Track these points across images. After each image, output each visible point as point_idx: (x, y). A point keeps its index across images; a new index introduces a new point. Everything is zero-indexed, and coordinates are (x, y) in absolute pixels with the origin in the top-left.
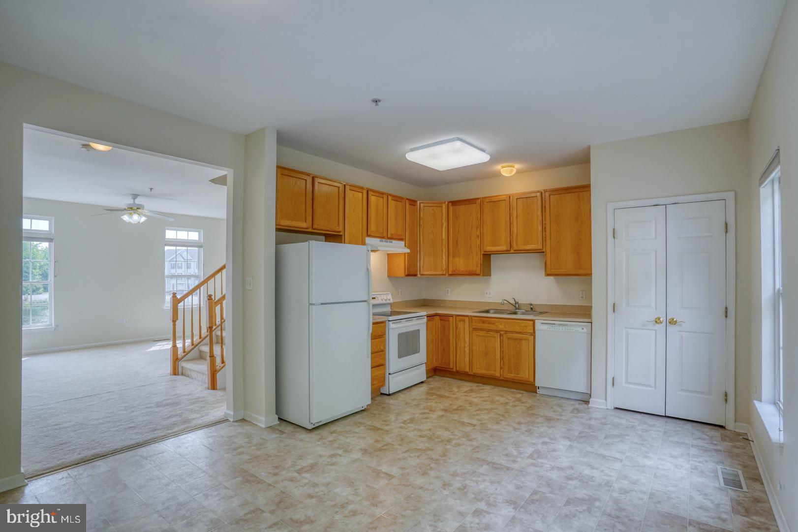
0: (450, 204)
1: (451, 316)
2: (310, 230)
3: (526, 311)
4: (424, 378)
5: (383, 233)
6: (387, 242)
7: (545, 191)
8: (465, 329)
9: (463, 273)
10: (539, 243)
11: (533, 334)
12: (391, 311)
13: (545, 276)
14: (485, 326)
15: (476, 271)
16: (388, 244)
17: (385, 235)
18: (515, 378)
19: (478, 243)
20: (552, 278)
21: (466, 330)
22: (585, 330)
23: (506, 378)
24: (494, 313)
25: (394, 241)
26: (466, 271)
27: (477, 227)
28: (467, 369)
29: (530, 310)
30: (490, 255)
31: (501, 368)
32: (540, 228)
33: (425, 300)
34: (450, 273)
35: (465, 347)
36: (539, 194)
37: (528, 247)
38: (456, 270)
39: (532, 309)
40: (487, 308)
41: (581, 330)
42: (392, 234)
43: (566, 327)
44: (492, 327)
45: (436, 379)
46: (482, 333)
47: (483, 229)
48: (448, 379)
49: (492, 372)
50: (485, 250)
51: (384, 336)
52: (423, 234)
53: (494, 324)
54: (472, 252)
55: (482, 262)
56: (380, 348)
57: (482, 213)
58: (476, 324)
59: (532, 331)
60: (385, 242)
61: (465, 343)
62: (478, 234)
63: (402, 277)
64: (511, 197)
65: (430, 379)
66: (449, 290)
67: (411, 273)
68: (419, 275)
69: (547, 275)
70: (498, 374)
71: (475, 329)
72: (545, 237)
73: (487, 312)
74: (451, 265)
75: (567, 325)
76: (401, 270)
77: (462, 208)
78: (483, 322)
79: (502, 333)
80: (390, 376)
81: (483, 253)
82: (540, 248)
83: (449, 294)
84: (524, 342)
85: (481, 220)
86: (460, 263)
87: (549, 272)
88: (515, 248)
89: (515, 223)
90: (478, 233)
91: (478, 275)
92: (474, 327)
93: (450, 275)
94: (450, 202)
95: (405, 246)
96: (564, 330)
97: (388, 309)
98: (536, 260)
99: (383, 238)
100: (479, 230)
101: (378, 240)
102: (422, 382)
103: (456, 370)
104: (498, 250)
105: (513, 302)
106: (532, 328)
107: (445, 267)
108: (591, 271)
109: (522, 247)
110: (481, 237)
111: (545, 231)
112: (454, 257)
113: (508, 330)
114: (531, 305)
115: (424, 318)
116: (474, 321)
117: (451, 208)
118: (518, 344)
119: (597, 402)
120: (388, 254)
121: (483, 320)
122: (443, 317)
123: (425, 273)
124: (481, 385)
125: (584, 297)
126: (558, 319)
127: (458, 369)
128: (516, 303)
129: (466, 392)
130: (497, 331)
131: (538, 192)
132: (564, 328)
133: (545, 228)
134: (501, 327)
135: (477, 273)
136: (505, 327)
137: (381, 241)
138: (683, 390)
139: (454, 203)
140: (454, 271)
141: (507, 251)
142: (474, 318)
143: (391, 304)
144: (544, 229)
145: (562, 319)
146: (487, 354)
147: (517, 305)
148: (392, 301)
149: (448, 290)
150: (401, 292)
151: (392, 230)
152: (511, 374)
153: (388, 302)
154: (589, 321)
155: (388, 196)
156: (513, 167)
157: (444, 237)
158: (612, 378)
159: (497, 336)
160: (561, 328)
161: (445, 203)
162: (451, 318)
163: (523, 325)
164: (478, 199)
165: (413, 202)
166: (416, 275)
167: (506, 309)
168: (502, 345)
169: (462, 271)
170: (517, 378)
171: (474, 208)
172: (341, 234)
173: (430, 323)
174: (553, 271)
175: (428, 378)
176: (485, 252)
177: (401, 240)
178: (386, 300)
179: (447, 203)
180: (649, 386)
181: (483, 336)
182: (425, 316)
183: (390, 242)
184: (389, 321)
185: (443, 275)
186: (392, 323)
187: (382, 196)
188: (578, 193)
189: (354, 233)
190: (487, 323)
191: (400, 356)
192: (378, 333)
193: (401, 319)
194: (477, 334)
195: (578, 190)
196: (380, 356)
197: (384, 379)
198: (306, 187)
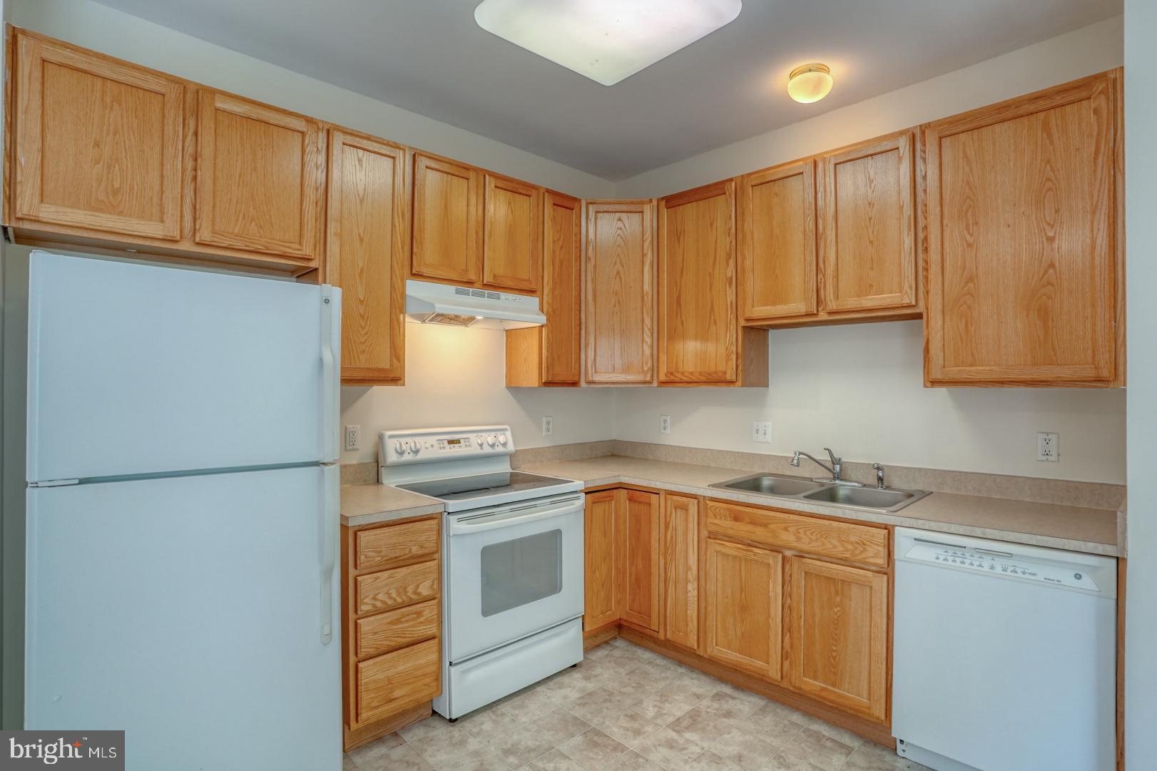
0: (663, 204)
1: (656, 492)
2: (184, 246)
3: (865, 486)
4: (578, 657)
5: (466, 271)
6: (484, 297)
7: (924, 128)
8: (687, 530)
9: (694, 378)
10: (906, 287)
11: (888, 570)
12: (512, 474)
13: (925, 386)
14: (741, 529)
15: (725, 373)
16: (486, 300)
17: (472, 276)
18: (824, 694)
19: (731, 297)
20: (942, 391)
21: (690, 535)
22: (1087, 582)
23: (800, 689)
24: (773, 491)
25: (503, 295)
26: (701, 374)
27: (729, 257)
28: (692, 642)
29: (875, 482)
30: (763, 330)
31: (785, 656)
32: (908, 242)
33: (615, 443)
34: (663, 378)
35: (687, 581)
36: (903, 143)
37: (872, 301)
38: (678, 372)
39: (880, 479)
40: (757, 470)
41: (1070, 581)
42: (495, 276)
43: (1009, 563)
44: (760, 534)
45: (617, 653)
46: (730, 549)
47: (744, 259)
48: (647, 655)
49: (759, 664)
50: (748, 315)
51: (436, 556)
52: (594, 280)
53: (766, 525)
54: (715, 323)
55: (740, 350)
57: (740, 215)
58: (716, 521)
59: (881, 561)
60: (474, 294)
61: (688, 569)
62: (729, 274)
63: (531, 389)
64: (820, 164)
65: (601, 653)
66: (669, 419)
67: (557, 379)
68: (583, 384)
69: (935, 383)
70: (774, 672)
71: (713, 536)
72: (926, 269)
73: (753, 485)
74: (663, 358)
75: (1008, 555)
76: (531, 372)
77: (690, 212)
78: (736, 519)
79: (788, 553)
80: (455, 669)
81: (743, 323)
82: (909, 299)
83: (668, 431)
84: (855, 590)
85: (740, 237)
86: (691, 353)
87: (937, 374)
88: (832, 305)
89: (831, 235)
90: (730, 271)
91: (731, 382)
92: (713, 528)
93: (662, 383)
94: (663, 198)
95: (542, 310)
96: (998, 570)
97: (504, 468)
98: (893, 338)
99: (470, 283)
100: (732, 262)
101: (451, 289)
102: (574, 666)
103: (665, 635)
104: (783, 313)
105: (825, 457)
106: (883, 552)
107: (650, 364)
109: (852, 303)
110: (737, 282)
111: (926, 250)
112: (672, 337)
113: (806, 547)
114: (878, 469)
115: (578, 498)
116: (710, 513)
117: (664, 212)
118: (837, 593)
120: (507, 331)
121: (737, 512)
122: (634, 492)
123: (597, 378)
124: (727, 689)
125: (1054, 452)
126: (977, 531)
127: (669, 636)
128: (835, 461)
130: (776, 550)
131: (902, 133)
132: (999, 564)
133: (926, 239)
134: (787, 538)
135: (728, 377)
136: (799, 539)
137: (458, 292)
139: (672, 201)
140: (672, 374)
141: (807, 315)
142: (710, 503)
143: (512, 457)
144: (920, 245)
145: (990, 532)
146: (744, 608)
147: (838, 467)
148: (511, 448)
149: (665, 421)
150: (548, 423)
151: (495, 264)
152: (815, 678)
153: (500, 449)
154: (1108, 550)
155: (485, 176)
156: (827, 70)
157: (647, 287)
159: (775, 561)
160: (987, 561)
161: (651, 201)
162: (654, 498)
163: (853, 539)
164: (731, 180)
165: (566, 203)
166: (575, 384)
167: (807, 475)
168: (787, 588)
169: (692, 373)
170: (832, 697)
171: (722, 207)
173: (599, 510)
174: (954, 372)
175: (587, 650)
176: (748, 320)
177: (531, 292)
178: (493, 446)
179: (655, 203)
181: (735, 557)
182: (581, 491)
183: (490, 296)
184: (452, 513)
185: (645, 383)
186: (459, 520)
187: (464, 173)
188: (1041, 116)
189: (361, 265)
190: (748, 520)
191: (487, 611)
192: (407, 551)
193: (494, 506)
194: (718, 548)
195: (1041, 104)
196: (415, 616)
197: (438, 677)
198: (163, 116)
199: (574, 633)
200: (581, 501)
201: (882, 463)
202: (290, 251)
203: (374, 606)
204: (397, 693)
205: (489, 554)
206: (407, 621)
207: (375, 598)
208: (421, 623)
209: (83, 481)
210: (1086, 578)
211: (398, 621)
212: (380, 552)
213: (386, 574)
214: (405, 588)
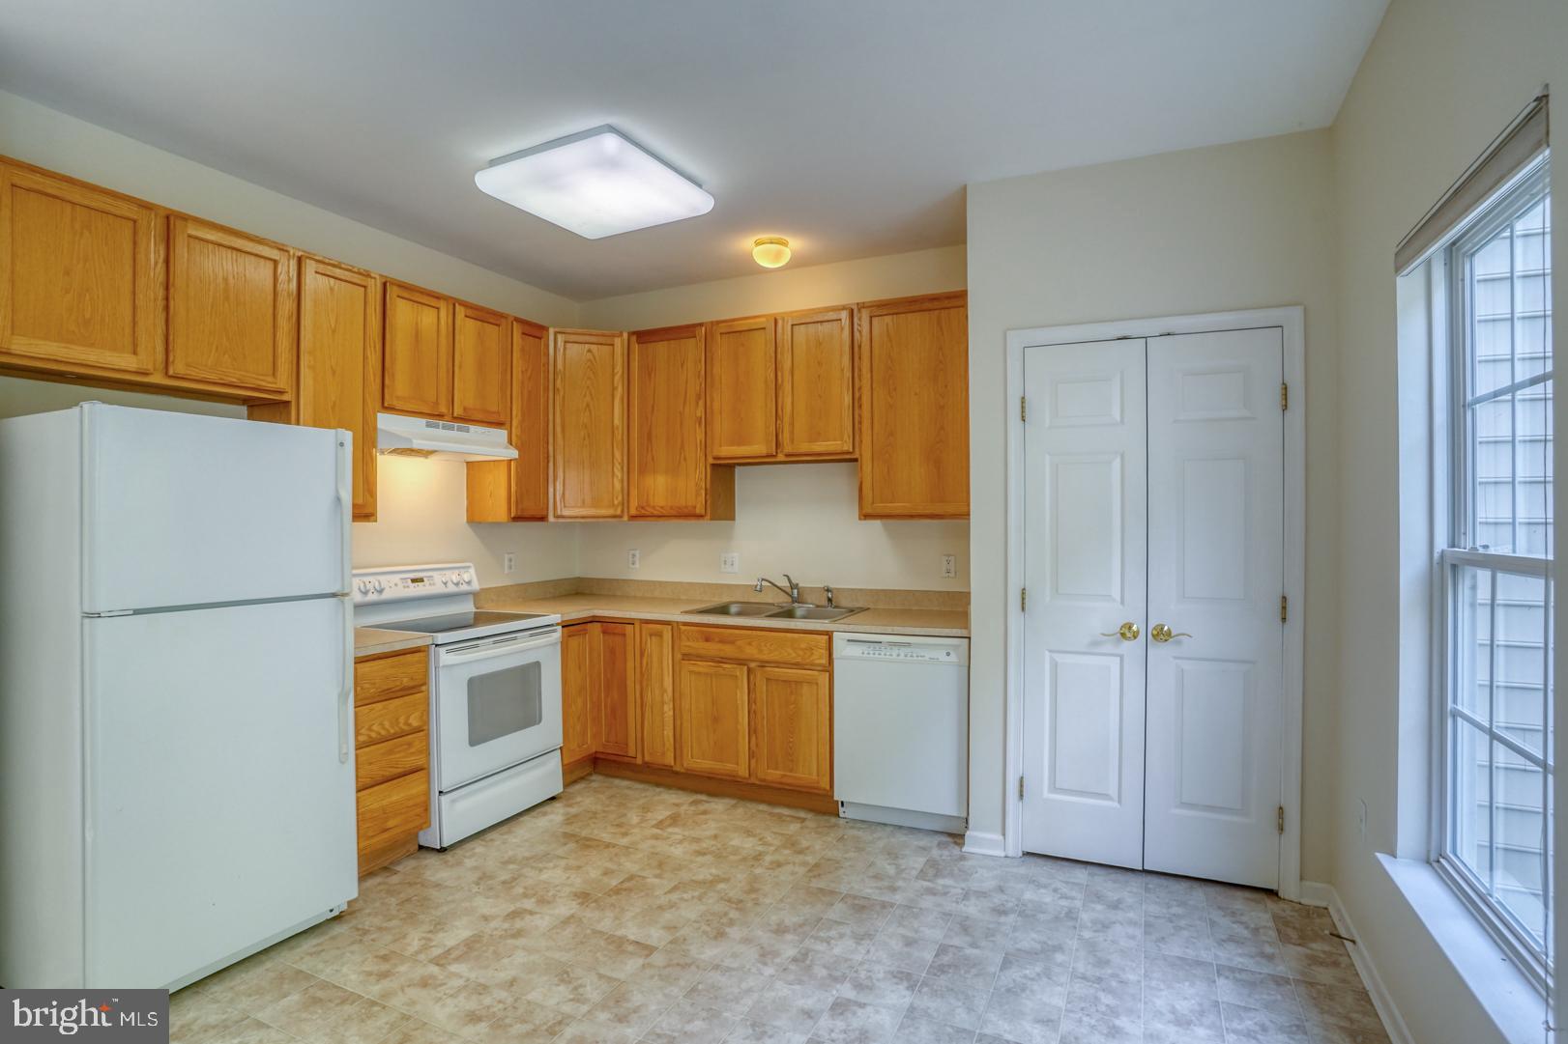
0: (634, 339)
1: (631, 622)
2: (157, 379)
3: (818, 606)
4: (557, 788)
5: (437, 403)
6: (452, 428)
7: (861, 306)
8: (662, 656)
9: (665, 512)
10: (846, 437)
11: (829, 668)
12: (476, 613)
13: (860, 519)
14: (712, 648)
15: (695, 507)
16: (455, 434)
17: (443, 409)
18: (784, 780)
19: (700, 436)
20: (877, 523)
21: (665, 658)
22: (953, 658)
23: (764, 780)
24: (739, 614)
25: (473, 428)
26: (671, 508)
27: (698, 397)
28: (669, 760)
29: (825, 602)
30: (731, 467)
31: (752, 755)
32: (847, 399)
33: (580, 580)
34: (633, 512)
35: (663, 703)
36: (844, 315)
37: (819, 447)
38: (648, 505)
39: (830, 600)
40: (725, 599)
41: (942, 656)
42: (465, 409)
43: (909, 650)
44: (728, 650)
45: (594, 785)
46: (702, 667)
47: (712, 401)
48: (625, 783)
49: (730, 767)
50: (716, 453)
51: (424, 688)
52: (562, 412)
53: (732, 642)
54: (685, 459)
55: (708, 486)
56: (409, 725)
57: (708, 360)
58: (688, 644)
59: (824, 661)
60: (444, 428)
61: (663, 691)
62: (699, 415)
63: (498, 524)
64: (780, 323)
65: (578, 787)
66: (637, 553)
67: (526, 514)
68: (551, 519)
69: (866, 516)
70: (742, 771)
71: (686, 657)
72: (860, 423)
73: (723, 610)
74: (634, 492)
75: (909, 644)
76: (498, 506)
77: (661, 349)
78: (707, 640)
79: (753, 665)
80: (443, 798)
81: (711, 461)
82: (848, 447)
83: (637, 565)
84: (805, 688)
85: (708, 380)
86: (659, 488)
87: (868, 510)
88: (788, 449)
89: (787, 387)
90: (700, 412)
91: (700, 516)
92: (686, 650)
93: (633, 517)
94: (634, 333)
95: (510, 442)
96: (902, 657)
97: (468, 608)
98: (837, 481)
99: (440, 416)
100: (701, 403)
101: (423, 421)
102: (553, 798)
103: (643, 760)
104: (749, 454)
105: (784, 583)
106: (825, 653)
107: (620, 498)
108: (969, 505)
109: (805, 447)
110: (706, 422)
111: (860, 407)
112: (642, 471)
113: (765, 657)
114: (828, 590)
115: (554, 631)
116: (683, 636)
117: (636, 347)
118: (792, 693)
119: (982, 841)
120: (467, 463)
121: (707, 633)
122: (610, 627)
123: (566, 512)
124: (703, 797)
125: (953, 569)
126: (889, 630)
127: (647, 759)
128: (793, 586)
129: (660, 825)
130: (741, 662)
131: (844, 308)
132: (903, 651)
133: (860, 398)
134: (751, 651)
135: (698, 511)
136: (760, 651)
137: (428, 425)
138: (1184, 805)
139: (644, 337)
140: (643, 508)
141: (768, 456)
142: (683, 628)
143: (475, 595)
144: (856, 402)
145: (897, 630)
146: (716, 720)
147: (795, 591)
148: (476, 586)
149: (634, 556)
150: (510, 560)
151: (466, 397)
152: (776, 769)
153: (464, 588)
154: (964, 633)
155: (454, 305)
156: (785, 244)
157: (617, 421)
158: (1018, 778)
159: (741, 673)
160: (895, 651)
161: (621, 335)
162: (629, 628)
163: (803, 646)
164: (701, 325)
165: (534, 331)
166: (543, 518)
167: (771, 601)
168: (753, 696)
169: (662, 507)
170: (789, 781)
171: (692, 348)
172: (285, 398)
173: (574, 642)
174: (880, 507)
175: (566, 785)
176: (715, 458)
177: (499, 424)
178: (457, 584)
179: (625, 335)
180: (1106, 796)
181: (706, 674)
182: (558, 624)
183: (460, 429)
184: (437, 645)
185: (614, 517)
186: (448, 652)
187: (434, 302)
188: (936, 312)
189: (333, 399)
190: (717, 639)
191: (475, 740)
192: (398, 683)
193: (478, 638)
194: (692, 668)
195: (936, 304)
196: (406, 747)
197: (426, 808)
198: (135, 243)
199: (554, 764)
200: (557, 634)
201: (832, 586)
202: (264, 384)
203: (369, 737)
204: (391, 823)
205: (475, 685)
206: (399, 752)
207: (370, 729)
208: (413, 753)
209: (137, 612)
210: (953, 654)
211: (391, 752)
212: (374, 684)
213: (379, 706)
214: (397, 719)
